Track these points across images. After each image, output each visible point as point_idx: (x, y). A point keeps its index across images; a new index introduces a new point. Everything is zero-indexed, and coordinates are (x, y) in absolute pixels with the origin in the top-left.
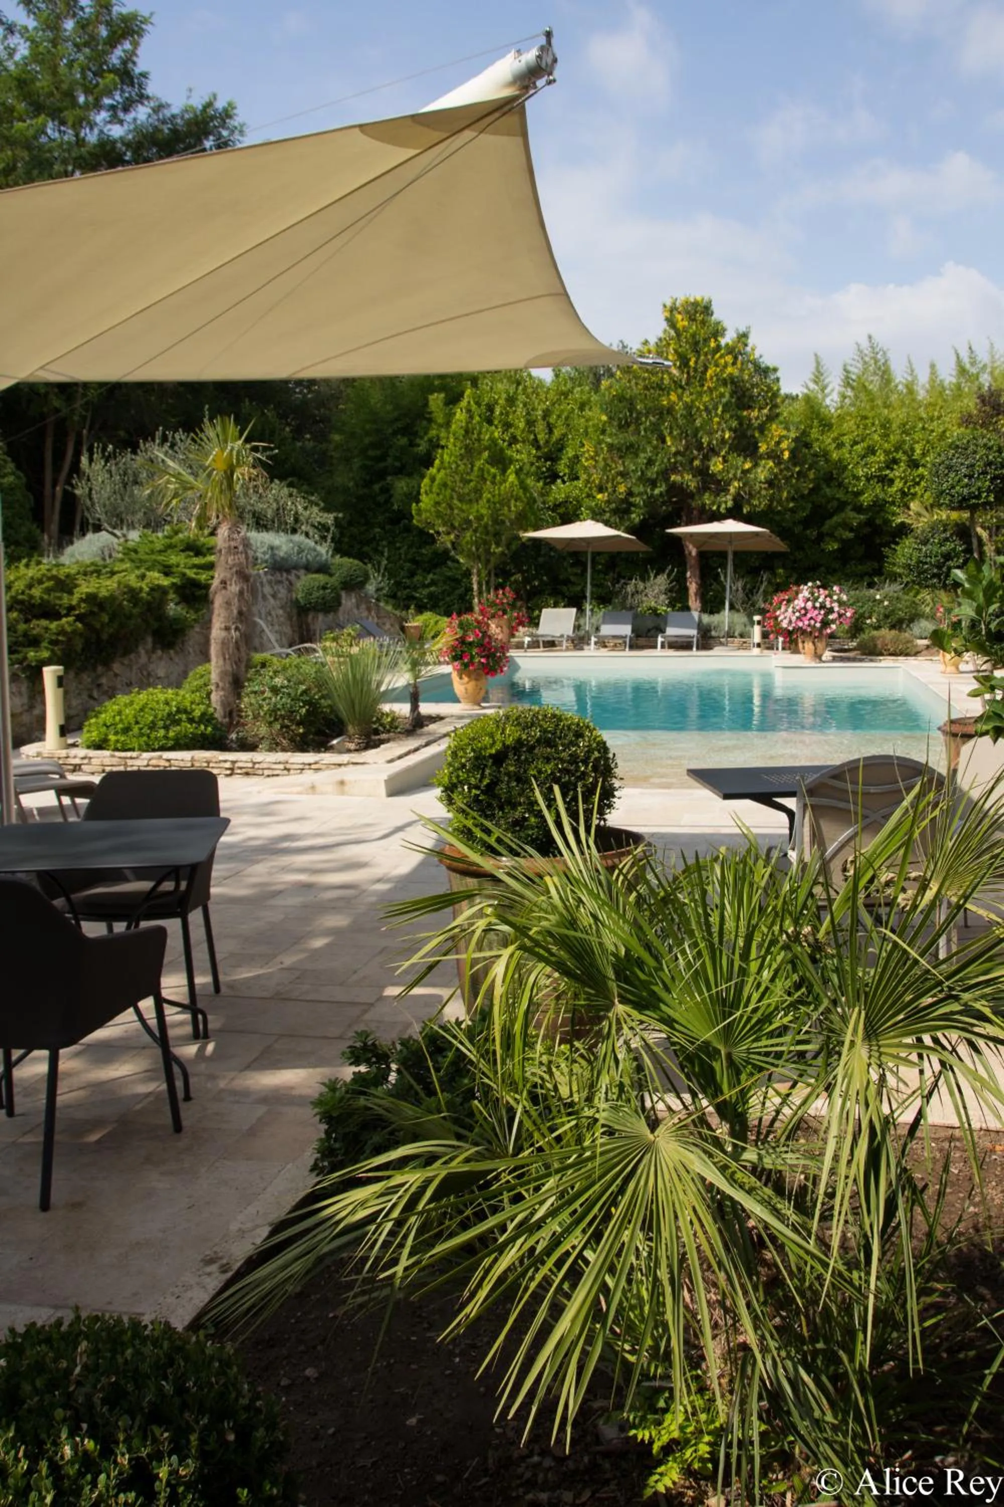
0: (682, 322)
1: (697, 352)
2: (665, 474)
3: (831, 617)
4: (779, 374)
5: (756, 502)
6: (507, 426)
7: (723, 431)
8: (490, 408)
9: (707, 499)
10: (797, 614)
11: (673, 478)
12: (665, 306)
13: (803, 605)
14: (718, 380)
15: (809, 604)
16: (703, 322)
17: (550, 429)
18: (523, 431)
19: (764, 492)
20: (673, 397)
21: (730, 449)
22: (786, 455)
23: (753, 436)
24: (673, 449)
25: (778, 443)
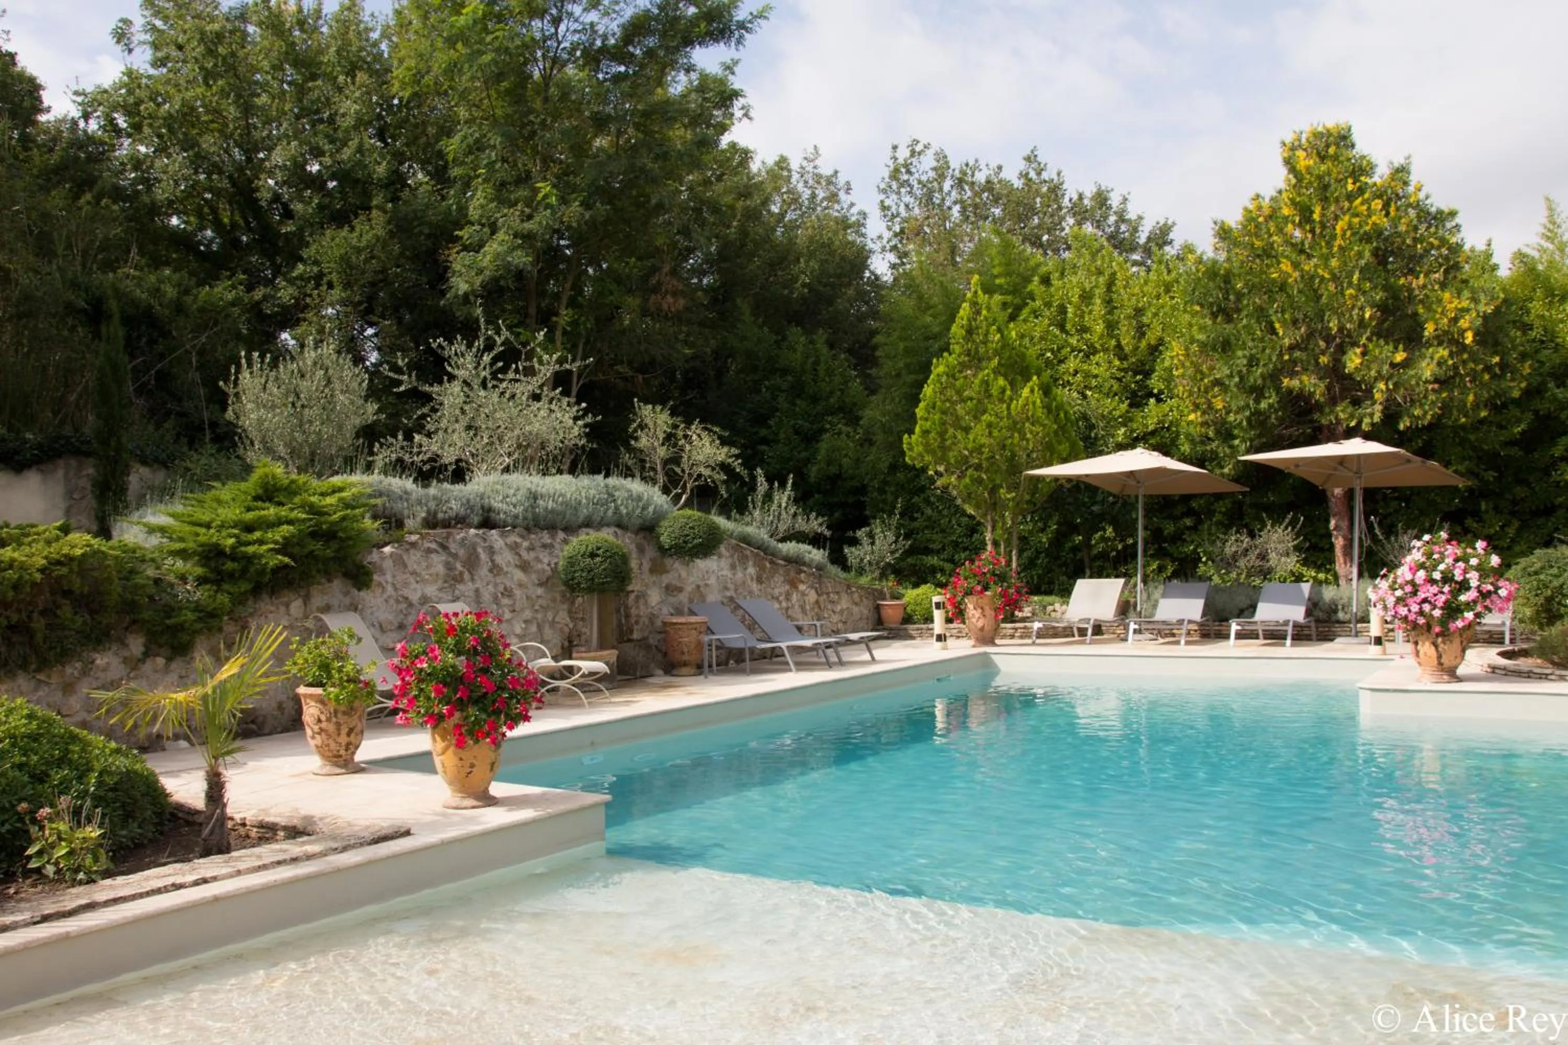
0: (1303, 161)
1: (1325, 200)
2: (1274, 377)
3: (1463, 598)
4: (1458, 220)
5: (1417, 412)
6: (1084, 330)
7: (1362, 309)
8: (1062, 310)
9: (1342, 411)
10: (1399, 593)
11: (1286, 382)
12: (1284, 144)
13: (1409, 577)
14: (1353, 234)
15: (1421, 574)
16: (1335, 158)
17: (1141, 332)
18: (1101, 337)
19: (1432, 397)
20: (1286, 266)
21: (1372, 334)
22: (1469, 338)
23: (1416, 314)
24: (1287, 341)
25: (1455, 320)
